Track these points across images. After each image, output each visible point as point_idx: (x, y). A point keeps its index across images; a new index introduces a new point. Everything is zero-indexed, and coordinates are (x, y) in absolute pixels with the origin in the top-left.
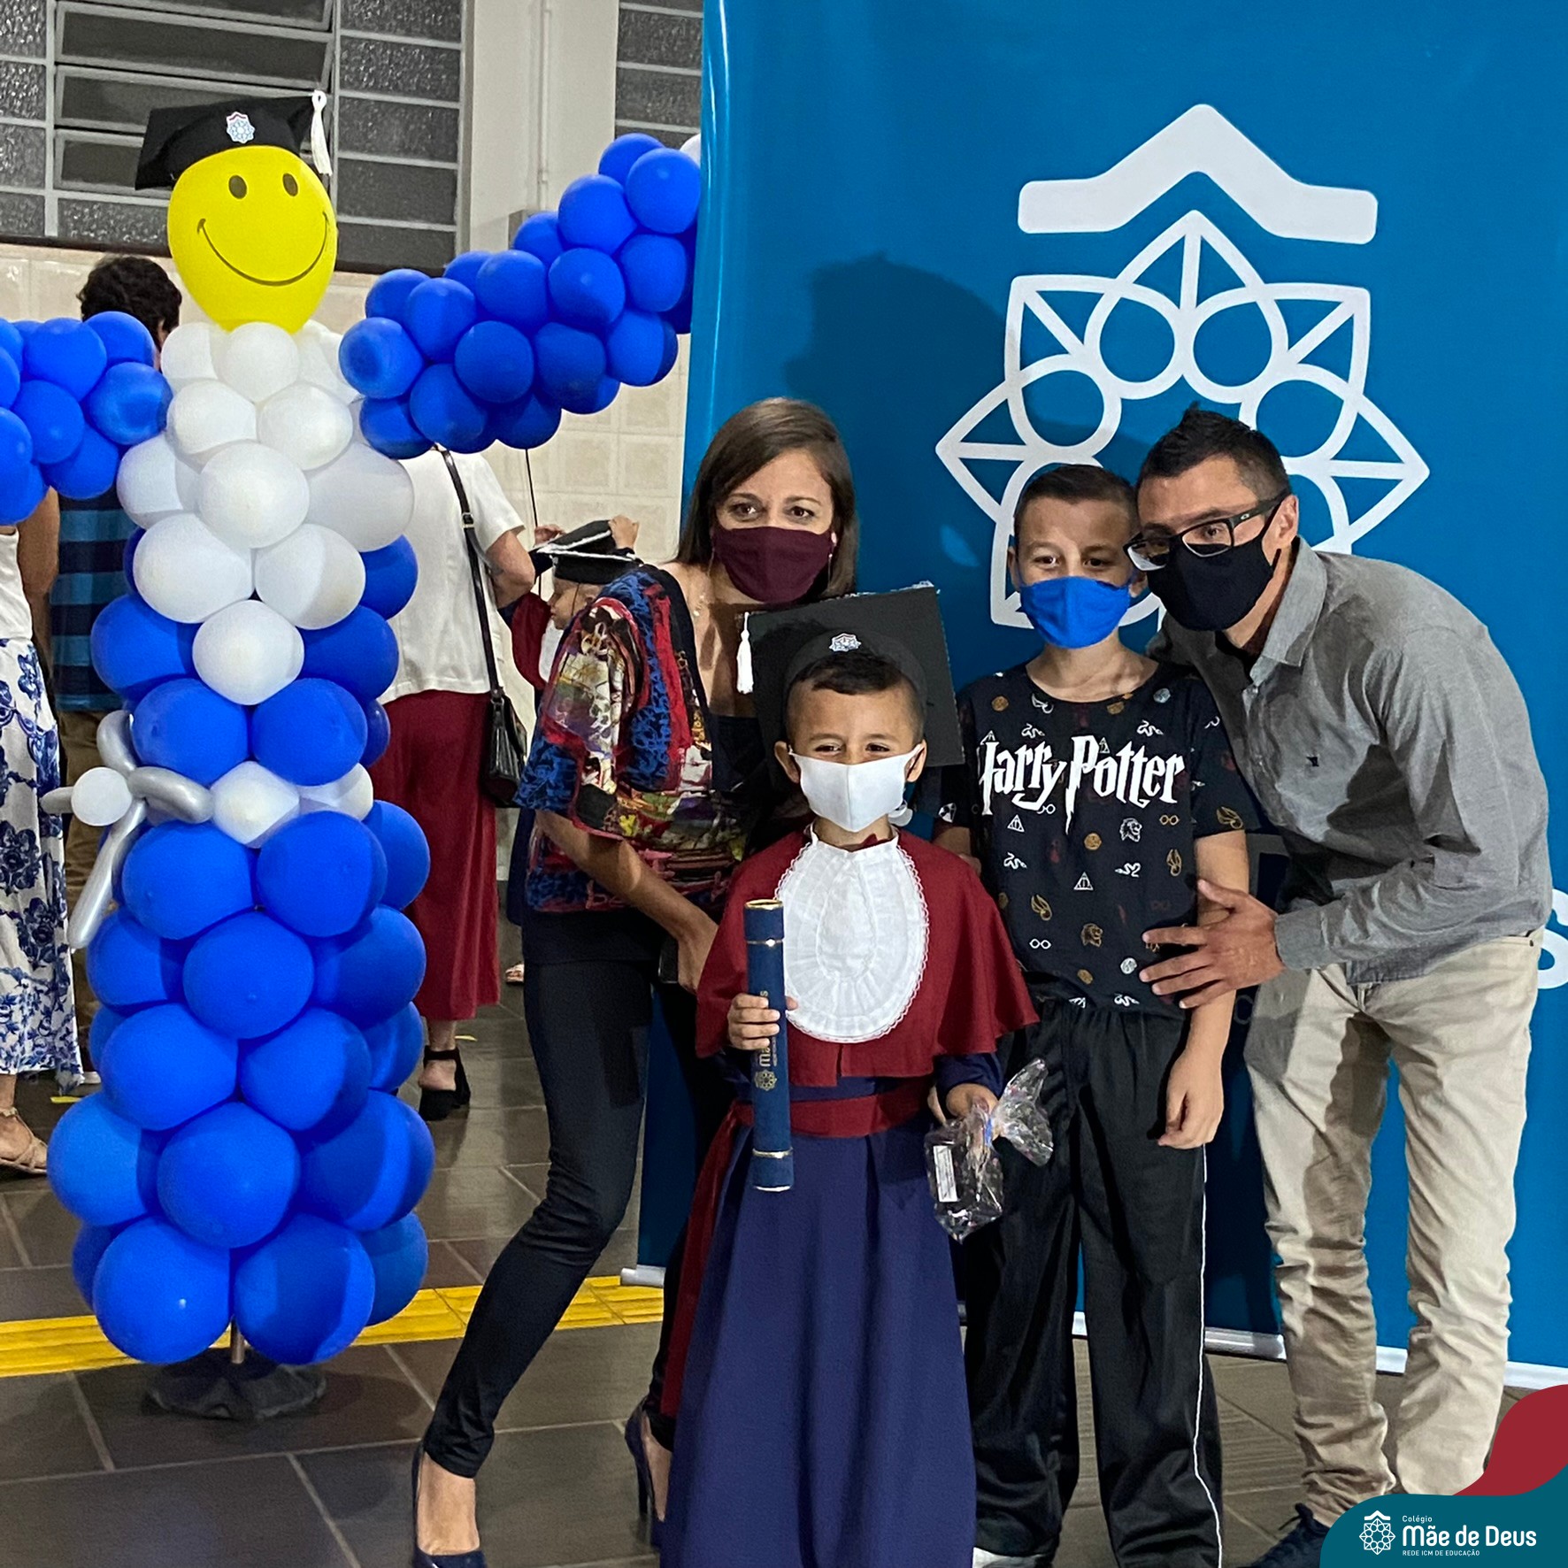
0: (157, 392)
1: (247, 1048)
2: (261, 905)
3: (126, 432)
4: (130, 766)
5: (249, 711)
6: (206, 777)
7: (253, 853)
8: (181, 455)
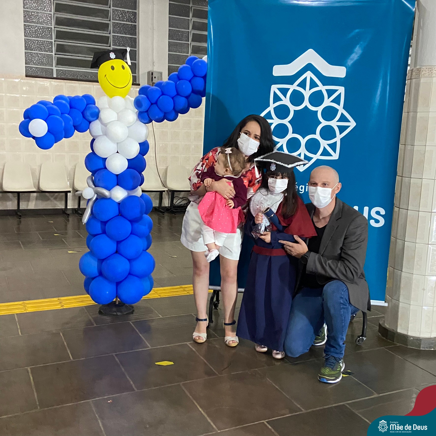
0: (97, 110)
1: (118, 243)
2: (121, 214)
3: (91, 119)
4: (94, 187)
5: (117, 175)
6: (109, 189)
7: (119, 204)
8: (102, 123)
